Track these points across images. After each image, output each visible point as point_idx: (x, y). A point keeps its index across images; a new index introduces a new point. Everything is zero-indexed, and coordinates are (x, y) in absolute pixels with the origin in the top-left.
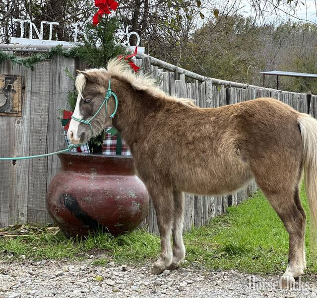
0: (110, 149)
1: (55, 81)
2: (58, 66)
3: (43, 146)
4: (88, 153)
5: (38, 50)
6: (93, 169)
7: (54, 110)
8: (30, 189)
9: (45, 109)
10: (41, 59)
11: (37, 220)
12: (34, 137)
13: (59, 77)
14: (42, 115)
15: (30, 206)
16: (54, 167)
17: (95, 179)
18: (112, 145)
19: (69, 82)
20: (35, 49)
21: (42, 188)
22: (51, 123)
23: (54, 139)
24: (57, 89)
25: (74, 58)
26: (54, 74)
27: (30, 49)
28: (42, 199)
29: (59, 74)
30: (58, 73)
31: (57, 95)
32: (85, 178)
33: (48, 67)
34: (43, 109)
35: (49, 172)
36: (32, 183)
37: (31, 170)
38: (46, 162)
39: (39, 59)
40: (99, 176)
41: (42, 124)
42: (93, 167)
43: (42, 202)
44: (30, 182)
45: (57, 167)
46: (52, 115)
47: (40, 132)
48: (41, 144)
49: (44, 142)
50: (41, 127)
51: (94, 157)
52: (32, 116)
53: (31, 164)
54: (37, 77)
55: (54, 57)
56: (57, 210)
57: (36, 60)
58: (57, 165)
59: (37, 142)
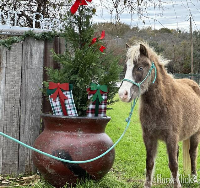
0: (92, 112)
1: (27, 59)
2: (29, 47)
3: (16, 111)
4: (76, 116)
5: (10, 34)
6: (79, 129)
7: (26, 82)
8: (4, 146)
9: (18, 81)
10: (18, 40)
11: (10, 171)
12: (8, 104)
13: (31, 55)
14: (15, 86)
15: (4, 161)
16: (26, 127)
17: (82, 136)
18: (92, 109)
19: (39, 60)
20: (8, 33)
21: (15, 145)
22: (23, 92)
23: (26, 105)
24: (28, 65)
25: (43, 40)
26: (26, 53)
27: (3, 33)
28: (15, 154)
29: (31, 53)
30: (29, 52)
31: (29, 70)
32: (73, 136)
33: (20, 47)
34: (16, 81)
35: (22, 132)
36: (6, 142)
37: (5, 131)
38: (19, 124)
39: (16, 41)
40: (84, 134)
41: (15, 93)
42: (80, 127)
43: (15, 156)
44: (4, 141)
45: (29, 127)
46: (24, 86)
47: (13, 100)
48: (14, 110)
49: (17, 108)
50: (14, 95)
51: (82, 119)
52: (7, 87)
53: (5, 126)
54: (11, 55)
55: (27, 39)
56: (51, 164)
57: (13, 42)
58: (29, 126)
59: (11, 108)
